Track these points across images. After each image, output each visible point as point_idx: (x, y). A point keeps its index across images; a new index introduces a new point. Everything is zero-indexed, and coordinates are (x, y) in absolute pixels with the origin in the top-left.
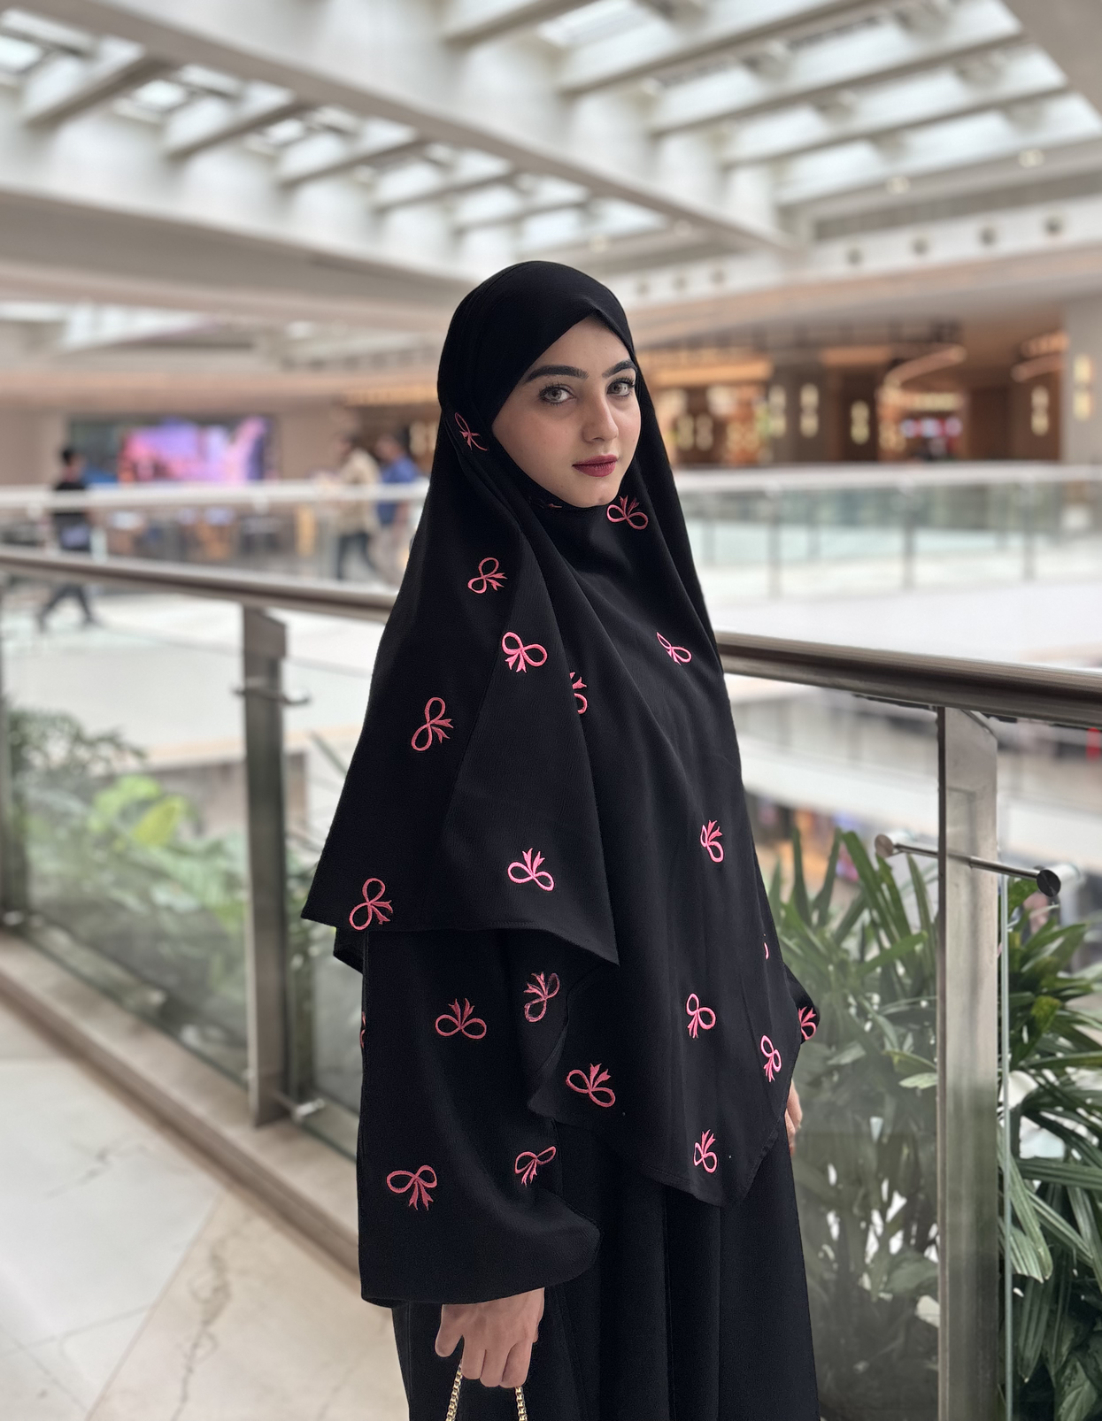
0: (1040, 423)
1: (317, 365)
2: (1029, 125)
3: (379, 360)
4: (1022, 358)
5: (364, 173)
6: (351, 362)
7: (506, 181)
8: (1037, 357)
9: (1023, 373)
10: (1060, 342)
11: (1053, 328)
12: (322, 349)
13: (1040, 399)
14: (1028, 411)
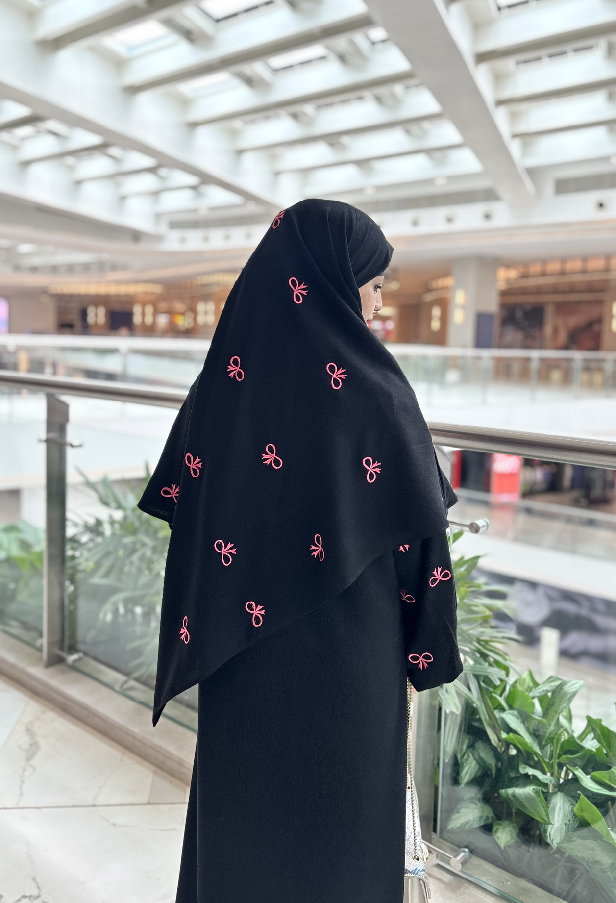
0: (436, 325)
1: (34, 269)
2: (441, 163)
3: (71, 268)
4: (429, 290)
5: (70, 160)
6: (54, 269)
7: (152, 170)
8: (436, 289)
9: (429, 297)
10: (448, 282)
11: (446, 274)
12: (37, 261)
13: (436, 312)
14: (430, 318)
